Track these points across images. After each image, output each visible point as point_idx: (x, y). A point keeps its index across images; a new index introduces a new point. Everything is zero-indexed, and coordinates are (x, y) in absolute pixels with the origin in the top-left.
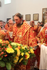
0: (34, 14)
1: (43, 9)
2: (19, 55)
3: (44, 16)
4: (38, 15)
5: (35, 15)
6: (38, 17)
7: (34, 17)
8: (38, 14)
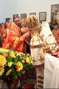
0: (40, 13)
1: (52, 6)
2: (5, 65)
3: (53, 15)
4: (46, 14)
5: (42, 13)
6: (46, 16)
7: (40, 17)
8: (46, 12)
